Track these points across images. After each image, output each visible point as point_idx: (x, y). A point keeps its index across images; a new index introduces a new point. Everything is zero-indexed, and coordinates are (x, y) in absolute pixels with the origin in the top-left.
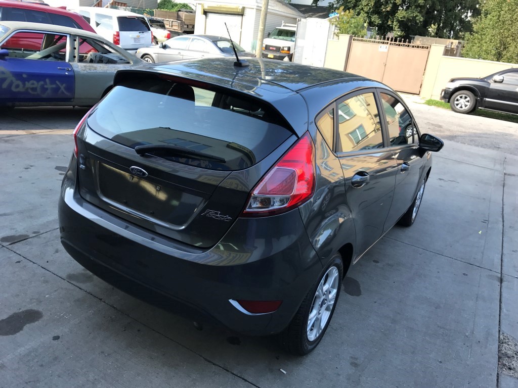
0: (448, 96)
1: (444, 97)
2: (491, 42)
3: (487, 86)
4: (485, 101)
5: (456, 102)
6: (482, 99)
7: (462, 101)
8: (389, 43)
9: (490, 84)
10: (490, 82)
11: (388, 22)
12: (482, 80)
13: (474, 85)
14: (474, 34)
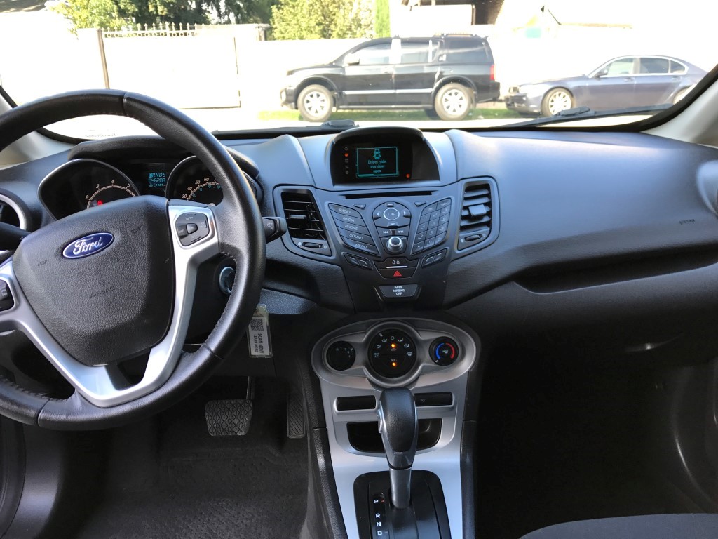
0: (292, 98)
1: (287, 102)
2: (310, 15)
3: (341, 73)
4: (346, 95)
5: (307, 106)
6: (341, 94)
7: (315, 103)
8: (168, 35)
9: (343, 69)
10: (343, 66)
11: (148, 7)
12: (331, 65)
13: (325, 75)
14: (283, 6)
